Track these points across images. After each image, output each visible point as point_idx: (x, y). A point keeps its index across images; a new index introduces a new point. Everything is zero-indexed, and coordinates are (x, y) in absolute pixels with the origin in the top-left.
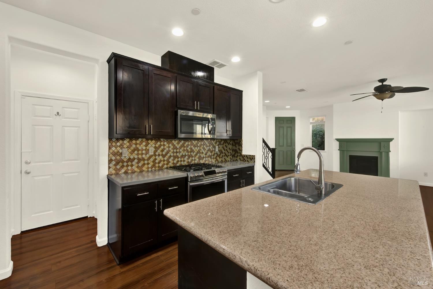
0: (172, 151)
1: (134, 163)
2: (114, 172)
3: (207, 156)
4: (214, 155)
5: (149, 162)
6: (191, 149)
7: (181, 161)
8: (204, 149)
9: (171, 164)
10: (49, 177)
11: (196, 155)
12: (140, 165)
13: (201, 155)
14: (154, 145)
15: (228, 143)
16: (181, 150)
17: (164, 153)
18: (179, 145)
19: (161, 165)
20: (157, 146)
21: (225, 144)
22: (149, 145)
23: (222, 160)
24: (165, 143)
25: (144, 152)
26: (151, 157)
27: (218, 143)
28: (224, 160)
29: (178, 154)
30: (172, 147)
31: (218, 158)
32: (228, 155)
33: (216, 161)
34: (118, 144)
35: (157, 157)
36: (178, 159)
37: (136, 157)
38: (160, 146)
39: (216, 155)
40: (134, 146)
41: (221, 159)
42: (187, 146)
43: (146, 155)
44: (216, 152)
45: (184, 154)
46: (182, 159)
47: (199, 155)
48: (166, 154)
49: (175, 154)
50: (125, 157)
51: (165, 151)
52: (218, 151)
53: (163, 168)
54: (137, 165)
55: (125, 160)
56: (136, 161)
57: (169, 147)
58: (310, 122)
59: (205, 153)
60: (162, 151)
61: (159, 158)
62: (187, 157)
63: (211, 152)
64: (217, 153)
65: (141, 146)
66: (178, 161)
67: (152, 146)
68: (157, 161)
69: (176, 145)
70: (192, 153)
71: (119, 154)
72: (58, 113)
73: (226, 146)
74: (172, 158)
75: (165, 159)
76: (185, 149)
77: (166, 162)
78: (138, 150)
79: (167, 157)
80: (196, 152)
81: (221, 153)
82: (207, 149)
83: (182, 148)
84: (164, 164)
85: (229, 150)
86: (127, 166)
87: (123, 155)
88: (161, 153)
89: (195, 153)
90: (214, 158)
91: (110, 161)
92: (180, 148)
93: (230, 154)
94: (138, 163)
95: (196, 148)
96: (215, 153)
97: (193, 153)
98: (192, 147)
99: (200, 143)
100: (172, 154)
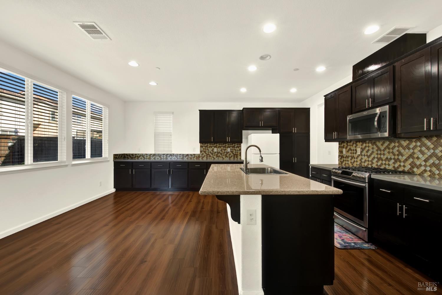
0: (376, 152)
1: (349, 159)
2: (340, 163)
5: (358, 160)
11: (406, 160)
12: (352, 161)
14: (361, 147)
17: (369, 154)
19: (366, 164)
20: (363, 147)
22: (357, 146)
24: (370, 145)
25: (354, 152)
26: (359, 156)
29: (382, 156)
30: (376, 148)
34: (342, 145)
35: (363, 157)
36: (382, 161)
37: (350, 155)
38: (366, 147)
40: (349, 147)
42: (394, 147)
43: (355, 154)
45: (389, 157)
47: (411, 160)
48: (370, 156)
49: (379, 156)
51: (370, 152)
55: (344, 156)
57: (373, 148)
60: (367, 152)
61: (364, 159)
62: (393, 161)
65: (353, 147)
66: (382, 164)
67: (359, 147)
68: (363, 161)
70: (400, 157)
74: (376, 160)
75: (370, 159)
76: (391, 151)
77: (370, 163)
78: (351, 150)
80: (407, 156)
83: (388, 150)
86: (346, 160)
87: (344, 153)
88: (366, 154)
89: (404, 158)
91: (339, 156)
95: (407, 150)
97: (402, 156)
98: (401, 149)
99: (414, 144)
100: (376, 156)
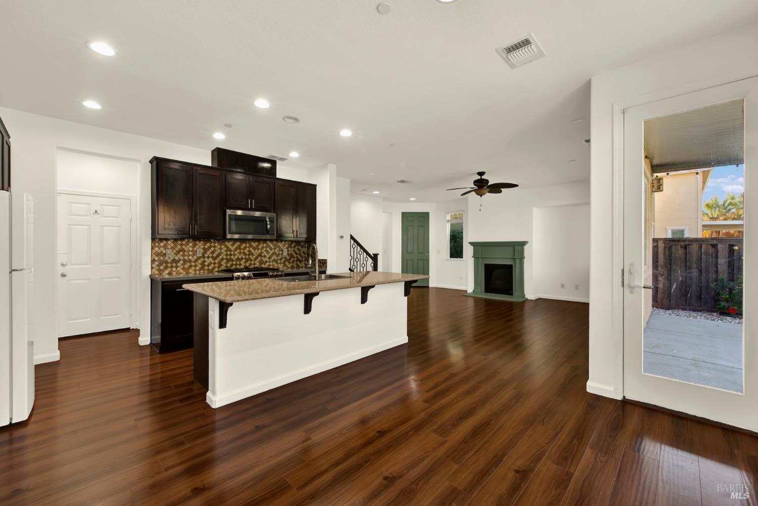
0: (225, 253)
1: (179, 264)
2: (157, 272)
3: (271, 260)
4: (281, 259)
5: (197, 264)
6: (249, 251)
7: (236, 265)
8: (267, 251)
9: (223, 268)
10: (86, 281)
11: (256, 258)
12: (186, 266)
13: (263, 258)
14: (202, 247)
15: (301, 246)
16: (236, 253)
17: (214, 255)
18: (234, 247)
19: (210, 268)
20: (206, 247)
21: (297, 247)
22: (197, 247)
23: (292, 266)
24: (216, 244)
25: (190, 253)
26: (199, 258)
27: (287, 246)
28: (295, 266)
29: (232, 257)
30: (225, 249)
31: (287, 263)
32: (302, 260)
33: (283, 267)
34: (162, 244)
35: (206, 259)
36: (232, 262)
37: (182, 258)
38: (210, 247)
39: (284, 260)
40: (179, 247)
41: (291, 264)
42: (245, 248)
43: (193, 256)
44: (283, 256)
45: (240, 257)
46: (238, 263)
47: (260, 258)
48: (217, 256)
49: (229, 257)
50: (169, 258)
51: (216, 253)
52: (286, 254)
53: (214, 271)
54: (182, 267)
55: (169, 261)
56: (181, 262)
57: (221, 249)
58: (448, 219)
59: (268, 257)
60: (213, 252)
61: (208, 261)
62: (244, 260)
63: (278, 256)
64: (285, 257)
65: (188, 246)
66: (232, 265)
67: (200, 247)
68: (206, 264)
69: (230, 247)
70: (251, 257)
71: (162, 254)
72: (96, 212)
73: (298, 249)
74: (225, 261)
75: (216, 261)
76: (242, 251)
77: (216, 265)
78: (183, 251)
79: (218, 259)
80: (256, 255)
81: (291, 258)
82: (271, 253)
83: (238, 251)
84: (215, 267)
85: (303, 255)
86: (172, 267)
87: (167, 256)
88: (211, 255)
89: (254, 257)
90: (281, 263)
91: (153, 261)
92: (236, 250)
93: (304, 259)
94: (184, 264)
95: (256, 251)
96: (282, 258)
97: (253, 256)
98: (251, 249)
99: (261, 245)
100: (225, 257)
